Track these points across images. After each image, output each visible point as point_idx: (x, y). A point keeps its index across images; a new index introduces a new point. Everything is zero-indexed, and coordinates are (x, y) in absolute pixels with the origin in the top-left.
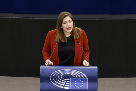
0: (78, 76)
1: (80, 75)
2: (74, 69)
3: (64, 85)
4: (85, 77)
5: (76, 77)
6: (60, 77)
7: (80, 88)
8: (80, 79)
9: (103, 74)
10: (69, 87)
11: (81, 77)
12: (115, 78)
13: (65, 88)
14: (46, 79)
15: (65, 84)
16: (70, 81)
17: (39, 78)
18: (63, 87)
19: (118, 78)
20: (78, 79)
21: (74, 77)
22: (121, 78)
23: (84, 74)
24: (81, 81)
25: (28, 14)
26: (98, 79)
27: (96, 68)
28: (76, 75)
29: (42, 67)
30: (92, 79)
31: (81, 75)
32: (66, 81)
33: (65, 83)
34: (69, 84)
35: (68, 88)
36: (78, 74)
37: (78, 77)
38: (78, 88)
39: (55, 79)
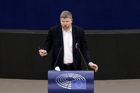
0: (78, 78)
2: (75, 73)
3: (67, 86)
4: (84, 79)
6: (64, 79)
7: (80, 88)
8: (80, 81)
9: (99, 76)
11: (81, 79)
13: (68, 88)
14: (52, 81)
15: (68, 85)
16: (72, 82)
17: (47, 81)
18: (66, 88)
19: (110, 80)
20: (78, 81)
21: (75, 79)
24: (81, 83)
26: (94, 81)
27: (93, 72)
28: (77, 77)
29: (49, 72)
30: (89, 81)
31: (81, 78)
33: (68, 84)
34: (71, 85)
35: (71, 88)
37: (79, 79)
38: (78, 88)
39: (60, 81)
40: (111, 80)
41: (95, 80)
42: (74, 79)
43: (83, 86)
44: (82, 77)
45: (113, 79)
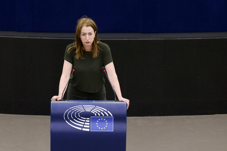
0: (100, 113)
1: (103, 113)
2: (96, 105)
3: (82, 126)
4: (109, 115)
5: (97, 115)
6: (77, 115)
7: (103, 129)
8: (103, 118)
9: (134, 111)
10: (89, 128)
11: (105, 115)
13: (84, 129)
14: (58, 117)
15: (84, 125)
16: (90, 120)
17: (50, 116)
18: (80, 129)
19: (153, 117)
20: (100, 118)
21: (96, 115)
22: (158, 117)
23: (108, 112)
24: (105, 121)
25: (36, 32)
26: (127, 118)
27: (124, 104)
28: (98, 112)
29: (53, 102)
30: (119, 118)
31: (105, 113)
32: (85, 120)
33: (83, 123)
34: (89, 124)
35: (88, 130)
36: (101, 111)
37: (101, 115)
38: (100, 129)
39: (71, 118)
40: (155, 116)
42: (94, 115)
43: (108, 127)
44: (107, 112)
45: (157, 116)
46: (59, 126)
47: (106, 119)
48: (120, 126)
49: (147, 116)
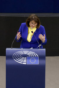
0: (32, 55)
2: (30, 51)
3: (22, 61)
4: (37, 56)
5: (30, 56)
7: (34, 63)
8: (33, 58)
10: (26, 63)
12: (57, 57)
14: (10, 57)
15: (23, 61)
16: (26, 58)
20: (32, 58)
23: (36, 54)
27: (45, 50)
29: (7, 49)
32: (24, 58)
34: (26, 60)
37: (32, 56)
38: (32, 63)
39: (16, 58)
41: (46, 56)
42: (28, 56)
46: (10, 62)
47: (35, 58)
48: (42, 62)
49: (56, 56)
